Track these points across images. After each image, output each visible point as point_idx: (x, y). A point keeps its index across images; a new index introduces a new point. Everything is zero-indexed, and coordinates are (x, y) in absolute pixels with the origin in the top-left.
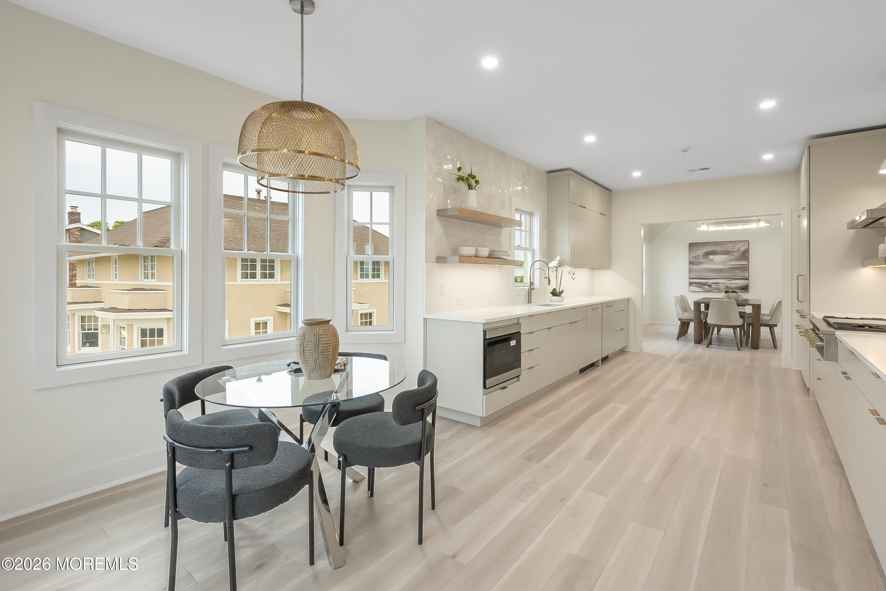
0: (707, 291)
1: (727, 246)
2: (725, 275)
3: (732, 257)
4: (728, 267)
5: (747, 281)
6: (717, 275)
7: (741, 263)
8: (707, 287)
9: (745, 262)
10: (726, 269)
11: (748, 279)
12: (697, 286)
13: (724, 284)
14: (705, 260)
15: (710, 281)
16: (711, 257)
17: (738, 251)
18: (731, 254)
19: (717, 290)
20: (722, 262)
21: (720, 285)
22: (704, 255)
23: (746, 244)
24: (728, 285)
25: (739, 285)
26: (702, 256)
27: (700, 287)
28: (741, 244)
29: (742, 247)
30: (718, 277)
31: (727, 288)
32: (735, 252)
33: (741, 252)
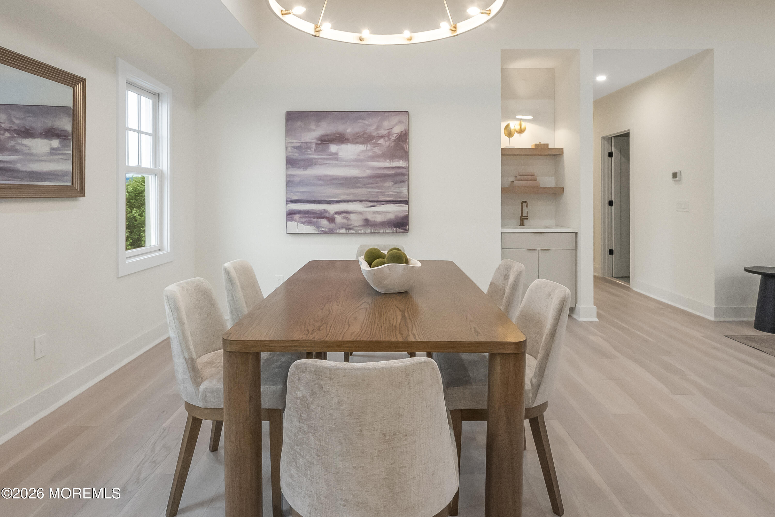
0: (324, 233)
1: (367, 122)
2: (363, 191)
3: (376, 150)
4: (369, 172)
5: (404, 208)
6: (348, 194)
7: (395, 164)
8: (324, 222)
9: (401, 162)
10: (365, 177)
11: (406, 202)
12: (304, 220)
13: (361, 213)
14: (319, 155)
15: (331, 208)
16: (333, 148)
17: (389, 134)
18: (374, 143)
19: (346, 229)
20: (356, 160)
21: (352, 216)
22: (320, 142)
23: (404, 118)
24: (370, 217)
25: (391, 216)
26: (314, 146)
27: (310, 223)
28: (395, 120)
29: (395, 125)
30: (348, 198)
31: (367, 223)
32: (383, 137)
33: (393, 138)
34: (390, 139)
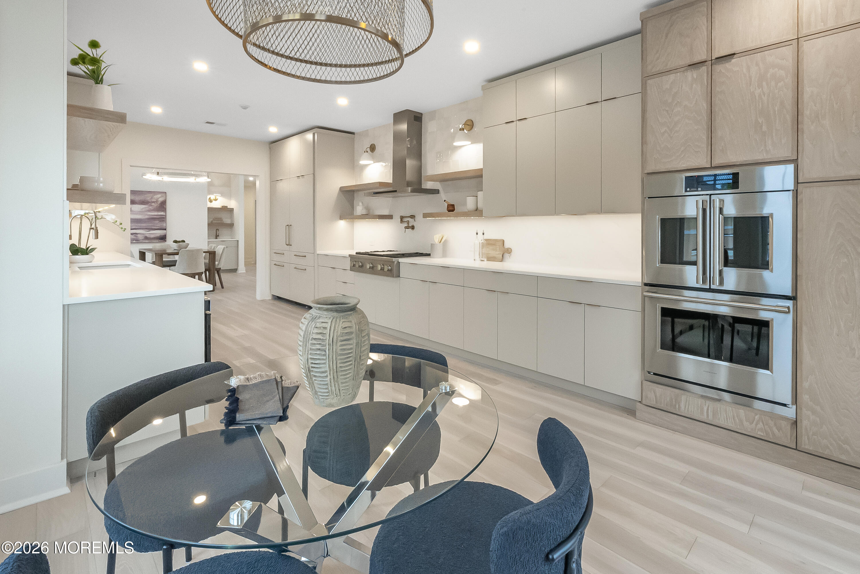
1: (146, 196)
2: (144, 225)
3: (150, 207)
4: (147, 217)
5: (165, 231)
6: (136, 226)
7: (160, 214)
9: (163, 213)
10: (145, 219)
11: (165, 229)
13: (143, 234)
17: (157, 201)
18: (150, 205)
19: (136, 241)
20: (140, 212)
21: (139, 235)
23: (163, 195)
24: (148, 236)
25: (158, 235)
28: (159, 196)
29: (160, 198)
30: (137, 228)
31: (146, 238)
32: (154, 202)
33: (159, 203)
34: (157, 203)
